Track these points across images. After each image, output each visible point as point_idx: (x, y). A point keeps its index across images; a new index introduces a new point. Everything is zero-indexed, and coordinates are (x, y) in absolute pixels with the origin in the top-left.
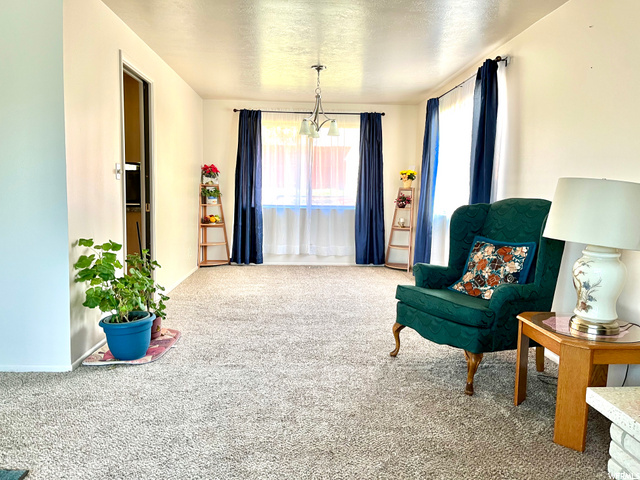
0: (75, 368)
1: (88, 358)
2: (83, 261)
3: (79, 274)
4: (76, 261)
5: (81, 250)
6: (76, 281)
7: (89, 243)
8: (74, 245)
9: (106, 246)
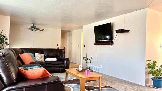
0: (146, 86)
1: (149, 85)
2: (149, 64)
3: (148, 67)
4: (147, 64)
5: (148, 62)
6: (147, 68)
7: (150, 61)
8: (147, 61)
9: (153, 62)
